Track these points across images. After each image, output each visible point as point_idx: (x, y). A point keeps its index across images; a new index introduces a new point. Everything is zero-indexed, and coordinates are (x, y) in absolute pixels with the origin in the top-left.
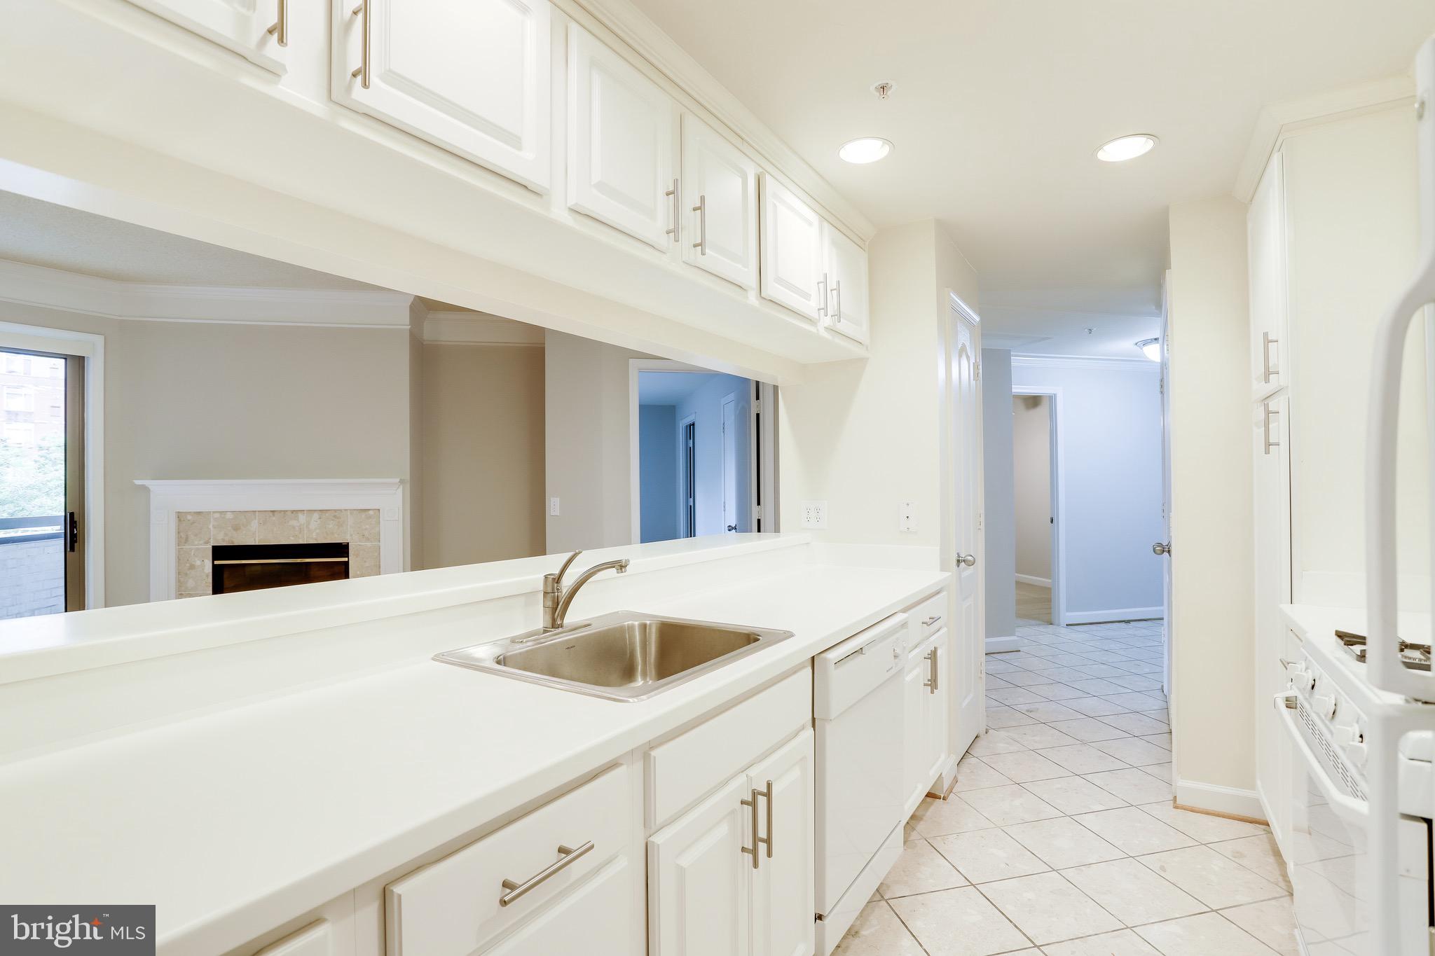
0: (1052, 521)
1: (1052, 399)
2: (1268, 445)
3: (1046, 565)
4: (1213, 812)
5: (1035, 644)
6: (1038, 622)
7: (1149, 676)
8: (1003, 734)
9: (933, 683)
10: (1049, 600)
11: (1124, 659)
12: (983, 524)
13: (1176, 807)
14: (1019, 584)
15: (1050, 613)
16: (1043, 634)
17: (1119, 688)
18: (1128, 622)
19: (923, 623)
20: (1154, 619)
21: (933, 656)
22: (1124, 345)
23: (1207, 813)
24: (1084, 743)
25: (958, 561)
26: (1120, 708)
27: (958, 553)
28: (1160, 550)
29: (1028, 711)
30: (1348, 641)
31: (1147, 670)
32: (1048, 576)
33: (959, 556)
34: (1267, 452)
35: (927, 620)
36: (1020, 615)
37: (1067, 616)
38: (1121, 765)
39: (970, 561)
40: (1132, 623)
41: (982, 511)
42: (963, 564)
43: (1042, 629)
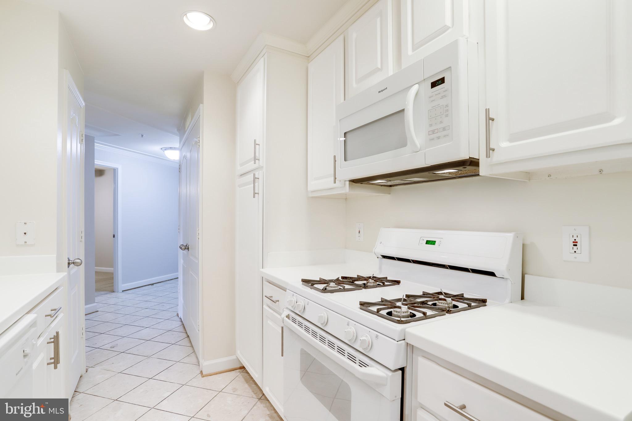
0: (114, 236)
1: (115, 171)
2: (255, 193)
3: (111, 261)
4: (219, 372)
5: (106, 305)
6: (106, 292)
7: (170, 310)
8: (98, 368)
9: (56, 361)
10: (112, 278)
11: (156, 304)
12: (83, 237)
13: (203, 377)
14: (97, 273)
15: (113, 286)
16: (110, 298)
17: (158, 320)
18: (152, 284)
19: (46, 316)
20: (164, 281)
21: (56, 340)
22: (156, 148)
23: (216, 374)
24: (148, 357)
25: (69, 264)
26: (162, 331)
27: (68, 258)
28: (184, 248)
29: (111, 347)
30: (313, 283)
31: (168, 307)
32: (112, 266)
33: (69, 260)
34: (254, 197)
35: (49, 312)
36: (97, 290)
37: (122, 285)
38: (172, 363)
39: (78, 263)
40: (155, 285)
41: (83, 230)
42: (72, 265)
43: (109, 295)
